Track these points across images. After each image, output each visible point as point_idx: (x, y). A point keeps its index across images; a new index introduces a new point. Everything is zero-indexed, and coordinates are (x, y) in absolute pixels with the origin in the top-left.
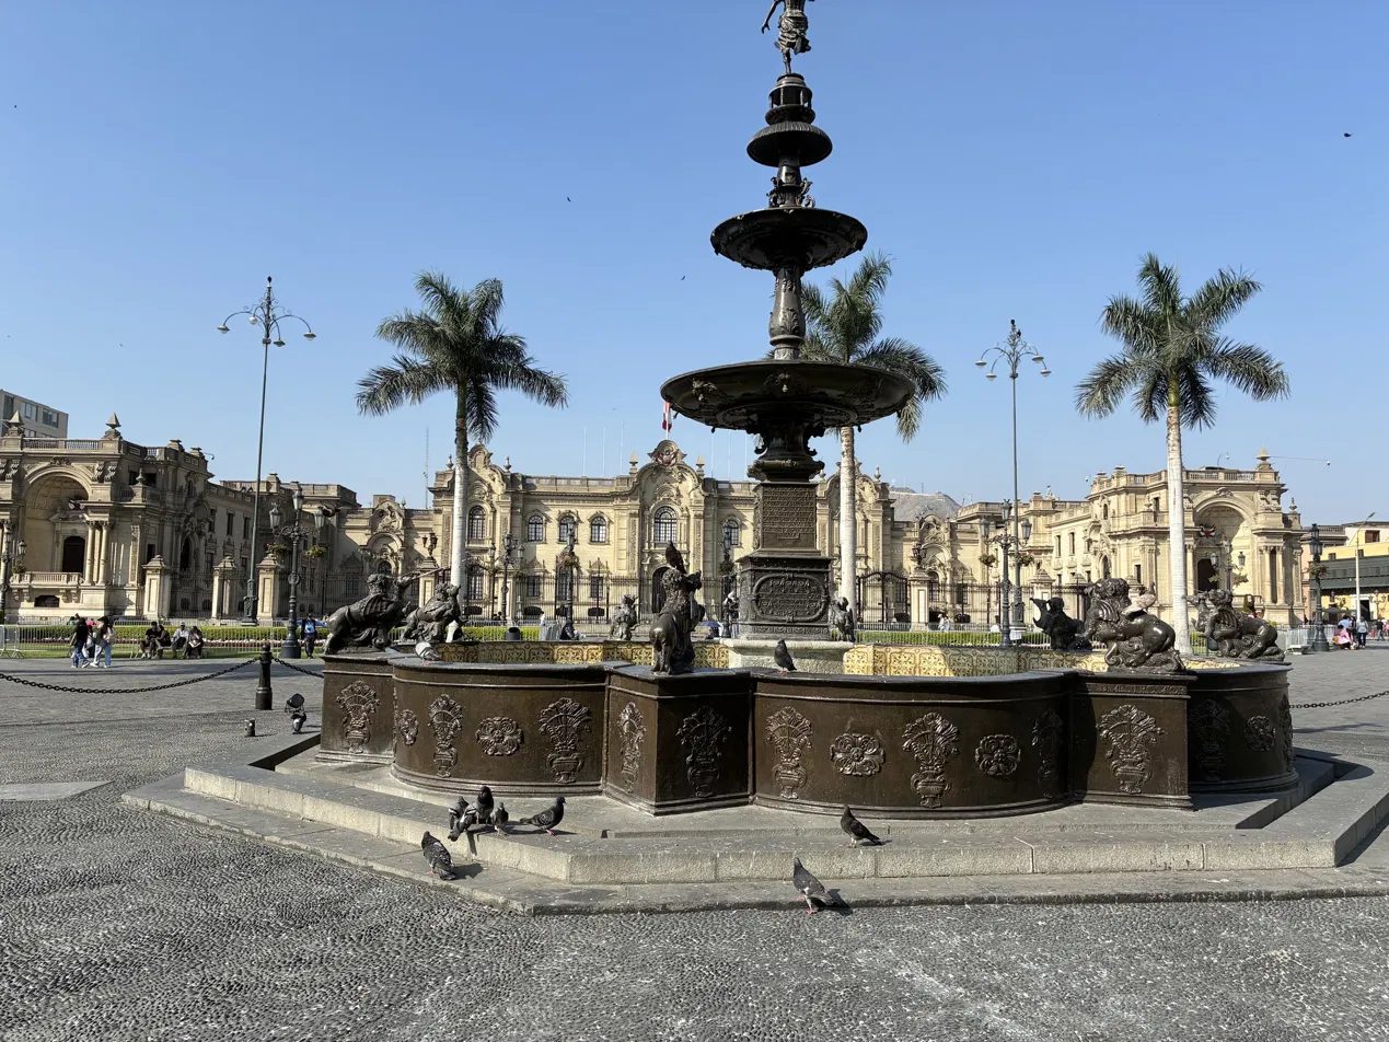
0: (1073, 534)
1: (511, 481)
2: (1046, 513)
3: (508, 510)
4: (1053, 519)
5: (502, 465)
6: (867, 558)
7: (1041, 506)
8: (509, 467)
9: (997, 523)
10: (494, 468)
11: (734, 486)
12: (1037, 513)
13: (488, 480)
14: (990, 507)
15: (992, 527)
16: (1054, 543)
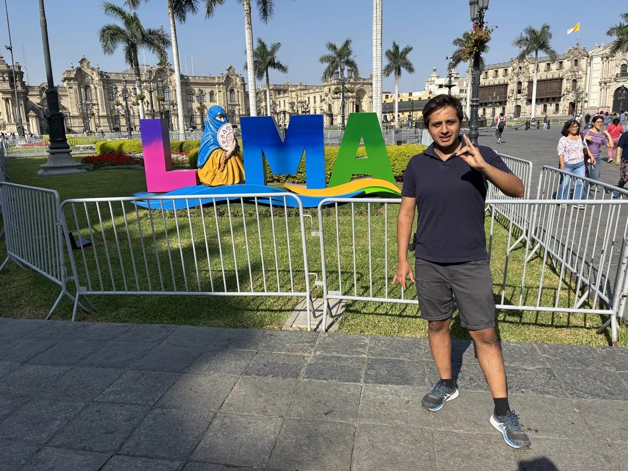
0: (315, 97)
1: (101, 74)
2: (303, 90)
3: (102, 87)
4: (306, 92)
5: (96, 67)
6: (239, 105)
7: (302, 87)
8: (98, 68)
9: (279, 92)
10: (93, 69)
11: (190, 78)
12: (301, 90)
13: (90, 74)
14: (276, 86)
15: (277, 94)
16: (307, 100)
